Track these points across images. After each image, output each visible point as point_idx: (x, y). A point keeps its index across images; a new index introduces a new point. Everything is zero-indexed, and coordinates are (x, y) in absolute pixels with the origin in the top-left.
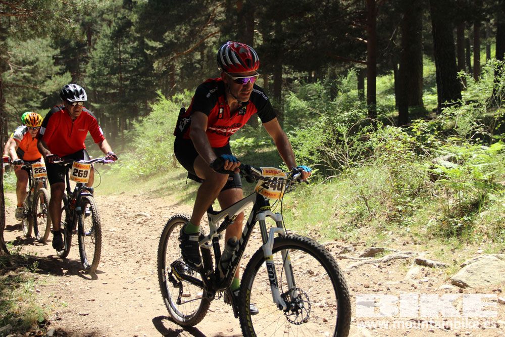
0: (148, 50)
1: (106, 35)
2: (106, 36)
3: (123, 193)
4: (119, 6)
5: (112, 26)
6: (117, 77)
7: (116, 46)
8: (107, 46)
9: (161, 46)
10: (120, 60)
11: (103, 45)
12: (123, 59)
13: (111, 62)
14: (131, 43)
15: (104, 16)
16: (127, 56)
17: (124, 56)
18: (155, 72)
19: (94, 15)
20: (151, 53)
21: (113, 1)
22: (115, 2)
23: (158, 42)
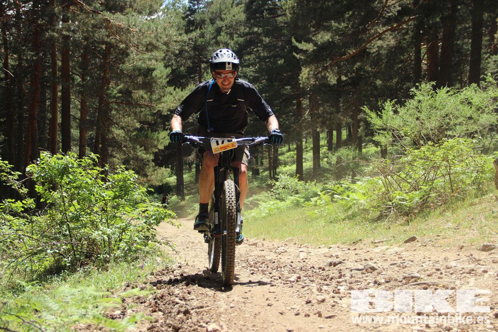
0: (298, 54)
9: (314, 49)
18: (301, 86)
19: (208, 36)
20: (302, 57)
21: (234, 16)
22: (236, 16)
23: (311, 44)
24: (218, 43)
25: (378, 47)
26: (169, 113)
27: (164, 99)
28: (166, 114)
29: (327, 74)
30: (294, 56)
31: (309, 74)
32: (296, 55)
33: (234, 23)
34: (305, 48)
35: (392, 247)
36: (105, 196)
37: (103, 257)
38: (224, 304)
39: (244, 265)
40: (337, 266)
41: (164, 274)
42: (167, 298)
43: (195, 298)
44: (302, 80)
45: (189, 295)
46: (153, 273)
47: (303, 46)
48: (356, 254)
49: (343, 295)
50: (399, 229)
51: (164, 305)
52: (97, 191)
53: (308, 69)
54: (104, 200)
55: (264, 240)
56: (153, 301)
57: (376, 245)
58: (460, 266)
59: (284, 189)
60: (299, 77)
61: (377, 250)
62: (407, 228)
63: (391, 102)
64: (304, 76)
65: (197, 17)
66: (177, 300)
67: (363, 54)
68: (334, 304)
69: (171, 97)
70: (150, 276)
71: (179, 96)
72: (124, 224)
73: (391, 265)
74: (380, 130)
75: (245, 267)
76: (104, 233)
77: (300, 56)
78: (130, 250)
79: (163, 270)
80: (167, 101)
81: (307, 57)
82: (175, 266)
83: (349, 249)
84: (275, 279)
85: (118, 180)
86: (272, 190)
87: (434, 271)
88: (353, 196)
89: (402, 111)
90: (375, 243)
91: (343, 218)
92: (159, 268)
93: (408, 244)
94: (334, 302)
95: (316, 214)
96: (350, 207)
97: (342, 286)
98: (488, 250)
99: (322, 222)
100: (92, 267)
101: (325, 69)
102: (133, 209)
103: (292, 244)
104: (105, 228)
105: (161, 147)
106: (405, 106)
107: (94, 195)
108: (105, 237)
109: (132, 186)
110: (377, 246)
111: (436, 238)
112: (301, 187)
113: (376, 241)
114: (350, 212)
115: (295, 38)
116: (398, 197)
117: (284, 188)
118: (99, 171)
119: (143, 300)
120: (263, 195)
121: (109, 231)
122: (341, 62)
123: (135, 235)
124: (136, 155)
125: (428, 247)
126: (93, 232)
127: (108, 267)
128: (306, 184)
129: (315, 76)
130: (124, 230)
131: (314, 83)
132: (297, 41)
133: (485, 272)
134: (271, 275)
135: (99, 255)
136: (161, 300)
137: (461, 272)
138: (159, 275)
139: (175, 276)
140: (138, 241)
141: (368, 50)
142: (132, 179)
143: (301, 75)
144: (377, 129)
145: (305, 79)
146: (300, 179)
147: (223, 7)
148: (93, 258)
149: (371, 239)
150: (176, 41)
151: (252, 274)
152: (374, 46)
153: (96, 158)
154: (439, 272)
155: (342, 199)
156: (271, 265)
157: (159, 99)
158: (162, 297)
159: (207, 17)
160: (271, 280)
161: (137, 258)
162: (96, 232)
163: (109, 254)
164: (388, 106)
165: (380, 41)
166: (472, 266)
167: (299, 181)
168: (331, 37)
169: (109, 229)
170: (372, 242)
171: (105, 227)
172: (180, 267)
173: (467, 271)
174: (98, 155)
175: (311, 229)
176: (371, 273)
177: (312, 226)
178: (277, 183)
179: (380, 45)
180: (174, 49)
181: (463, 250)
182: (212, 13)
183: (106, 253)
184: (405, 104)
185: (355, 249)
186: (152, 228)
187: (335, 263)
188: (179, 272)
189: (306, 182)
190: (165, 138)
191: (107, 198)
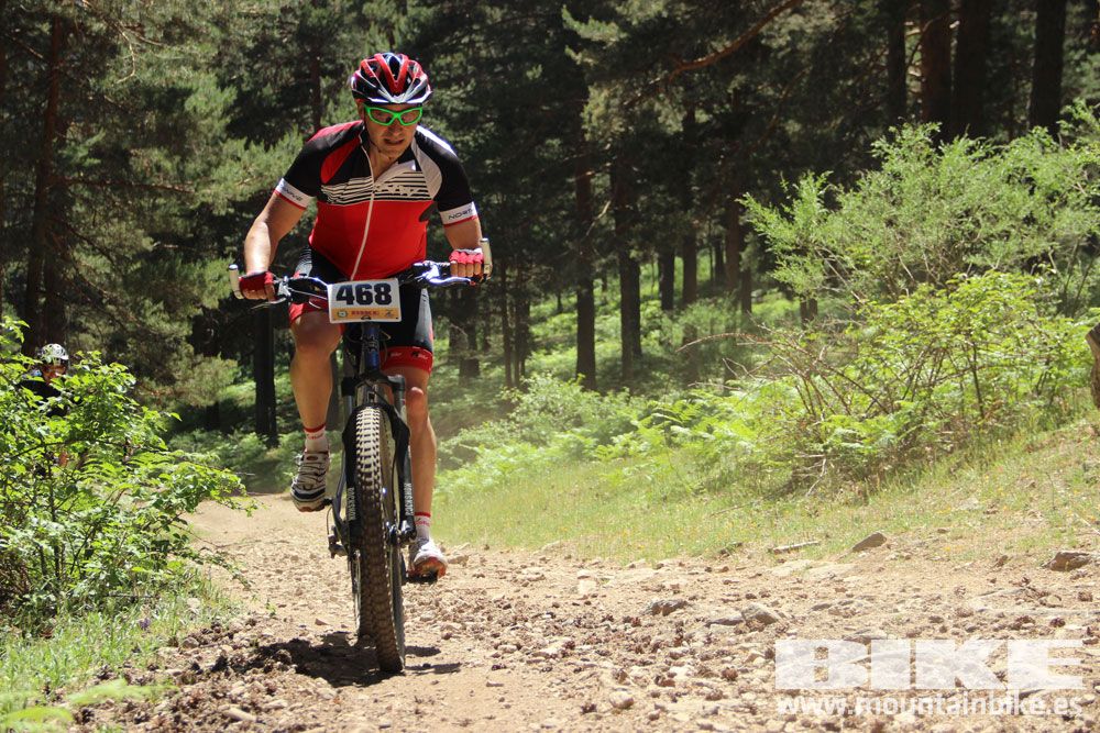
18: (588, 137)
20: (590, 61)
23: (613, 24)
25: (791, 33)
26: (231, 210)
27: (216, 174)
28: (223, 213)
29: (657, 106)
32: (573, 54)
34: (596, 36)
35: (822, 563)
36: (43, 433)
37: (39, 599)
38: (364, 718)
39: (427, 614)
40: (673, 614)
41: (205, 643)
42: (209, 706)
43: (285, 704)
44: (590, 121)
45: (268, 697)
46: (175, 638)
47: (593, 30)
48: (727, 583)
49: (682, 690)
50: (841, 515)
51: (199, 724)
52: (21, 422)
53: (605, 93)
54: (43, 445)
55: (487, 548)
56: (169, 716)
57: (781, 557)
58: (993, 610)
59: (543, 414)
60: (582, 115)
61: (782, 570)
62: (862, 512)
63: (816, 180)
64: (596, 112)
66: (235, 710)
67: (752, 52)
68: (655, 712)
69: (237, 167)
70: (168, 649)
71: (258, 165)
72: (98, 509)
73: (816, 608)
74: (789, 253)
75: (429, 619)
76: (40, 536)
77: (584, 56)
78: (113, 579)
79: (204, 632)
80: (226, 179)
81: (603, 60)
82: (236, 622)
83: (709, 570)
84: (505, 651)
85: (80, 390)
86: (514, 415)
87: (926, 622)
88: (723, 428)
89: (849, 201)
90: (778, 552)
91: (695, 487)
92: (194, 627)
93: (863, 553)
94: (657, 707)
95: (626, 477)
96: (716, 459)
97: (681, 665)
98: (1071, 568)
99: (641, 500)
100: (7, 628)
101: (651, 91)
102: (124, 468)
103: (559, 559)
104: (43, 522)
105: (211, 303)
106: (857, 189)
107: (13, 432)
108: (44, 544)
109: (119, 406)
110: (783, 561)
111: (936, 536)
112: (589, 408)
113: (781, 547)
114: (715, 473)
115: (568, 9)
116: (840, 430)
117: (542, 410)
118: (26, 366)
119: (143, 713)
120: (488, 430)
121: (55, 529)
122: (692, 72)
123: (130, 539)
124: (143, 324)
125: (915, 562)
126: (9, 532)
127: (51, 627)
128: (601, 400)
129: (626, 111)
130: (98, 525)
131: (623, 130)
132: (576, 17)
133: (1058, 623)
134: (497, 641)
135: (27, 596)
136: (192, 712)
137: (996, 625)
138: (193, 646)
139: (235, 648)
140: (137, 553)
141: (763, 42)
142: (119, 388)
143: (587, 109)
144: (784, 251)
145: (598, 118)
146: (588, 385)
148: (11, 605)
149: (768, 543)
150: (247, 16)
151: (447, 637)
152: (780, 29)
153: (17, 330)
154: (938, 627)
155: (694, 438)
156: (499, 615)
157: (206, 173)
158: (194, 704)
160: (494, 652)
161: (134, 600)
162: (20, 534)
163: (56, 593)
164: (810, 188)
165: (796, 16)
166: (1025, 609)
167: (583, 391)
168: (666, 7)
169: (55, 524)
170: (770, 551)
171: (45, 517)
172: (253, 623)
173: (1012, 622)
174: (23, 323)
175: (612, 519)
176: (761, 630)
177: (615, 511)
178: (526, 398)
179: (797, 29)
180: (242, 36)
181: (1005, 567)
183: (46, 589)
184: (858, 183)
185: (725, 570)
186: (177, 519)
187: (668, 605)
188: (247, 635)
189: (604, 394)
190: (220, 277)
191: (50, 439)
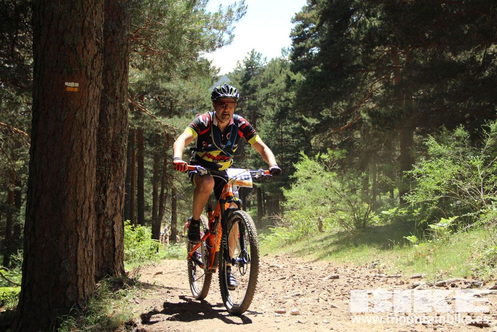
0: (305, 127)
1: (269, 116)
2: (269, 118)
3: (267, 255)
4: (282, 89)
5: (275, 109)
6: (279, 157)
7: (278, 127)
8: (269, 127)
9: (319, 122)
10: (281, 140)
11: (266, 127)
12: (285, 139)
13: (274, 142)
14: (293, 124)
15: (269, 100)
16: (288, 136)
17: (285, 137)
19: (259, 99)
21: (277, 85)
22: (279, 86)
24: (267, 104)
30: (303, 129)
31: (316, 141)
33: (277, 91)
65: (251, 82)
147: (273, 74)
159: (259, 82)
182: (264, 79)
